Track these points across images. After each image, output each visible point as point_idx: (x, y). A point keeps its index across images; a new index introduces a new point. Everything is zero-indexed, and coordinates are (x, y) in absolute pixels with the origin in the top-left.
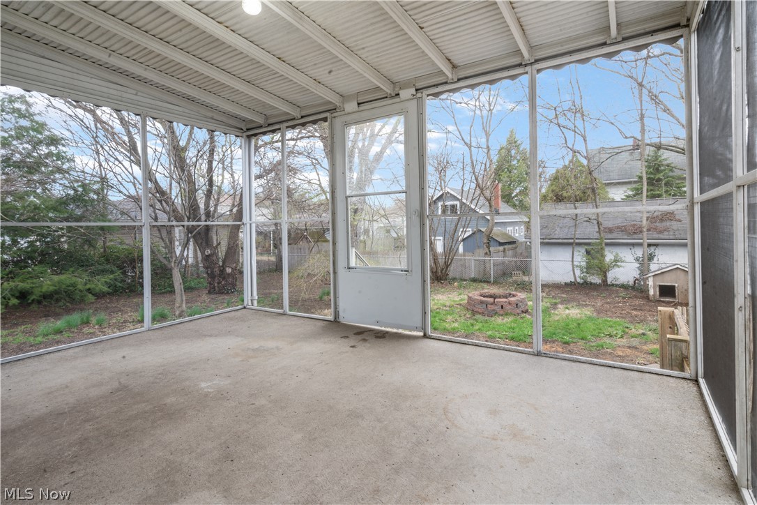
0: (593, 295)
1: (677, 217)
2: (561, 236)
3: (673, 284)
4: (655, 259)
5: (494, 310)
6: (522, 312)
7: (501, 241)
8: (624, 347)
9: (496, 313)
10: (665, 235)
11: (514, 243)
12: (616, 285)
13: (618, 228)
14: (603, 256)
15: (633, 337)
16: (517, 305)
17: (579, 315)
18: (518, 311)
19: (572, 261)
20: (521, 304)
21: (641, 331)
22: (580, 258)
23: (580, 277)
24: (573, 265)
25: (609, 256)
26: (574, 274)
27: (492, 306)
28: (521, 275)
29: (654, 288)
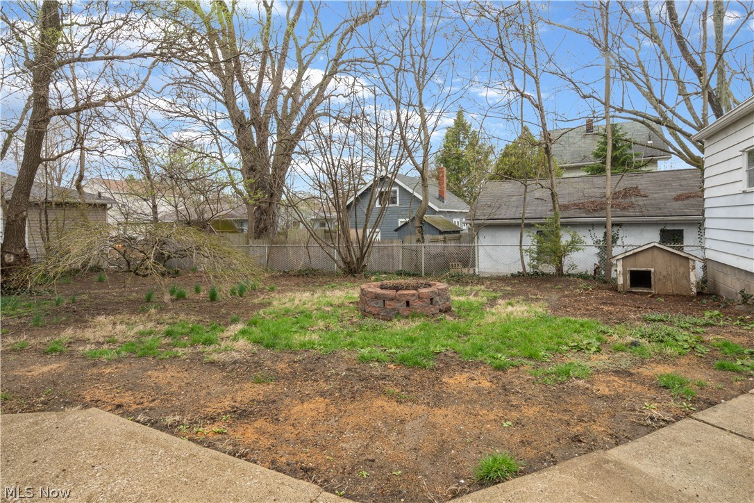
0: (545, 288)
1: (642, 192)
2: (508, 216)
3: (649, 269)
4: (619, 242)
5: (394, 309)
6: (440, 311)
7: (441, 229)
8: (606, 372)
9: (398, 313)
10: (631, 212)
11: (458, 232)
12: (574, 275)
13: (575, 205)
14: (558, 237)
15: (617, 350)
16: (431, 299)
17: (526, 314)
18: (433, 310)
19: (521, 246)
20: (437, 299)
21: (630, 339)
22: (530, 241)
23: (529, 265)
24: (521, 250)
25: (565, 238)
26: (523, 262)
27: (391, 303)
28: (460, 266)
29: (624, 275)
